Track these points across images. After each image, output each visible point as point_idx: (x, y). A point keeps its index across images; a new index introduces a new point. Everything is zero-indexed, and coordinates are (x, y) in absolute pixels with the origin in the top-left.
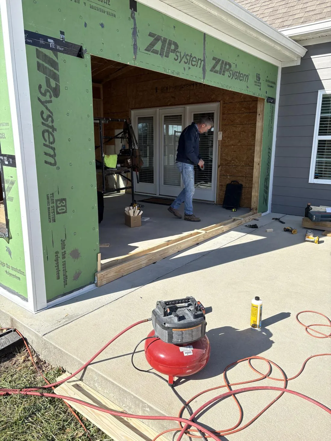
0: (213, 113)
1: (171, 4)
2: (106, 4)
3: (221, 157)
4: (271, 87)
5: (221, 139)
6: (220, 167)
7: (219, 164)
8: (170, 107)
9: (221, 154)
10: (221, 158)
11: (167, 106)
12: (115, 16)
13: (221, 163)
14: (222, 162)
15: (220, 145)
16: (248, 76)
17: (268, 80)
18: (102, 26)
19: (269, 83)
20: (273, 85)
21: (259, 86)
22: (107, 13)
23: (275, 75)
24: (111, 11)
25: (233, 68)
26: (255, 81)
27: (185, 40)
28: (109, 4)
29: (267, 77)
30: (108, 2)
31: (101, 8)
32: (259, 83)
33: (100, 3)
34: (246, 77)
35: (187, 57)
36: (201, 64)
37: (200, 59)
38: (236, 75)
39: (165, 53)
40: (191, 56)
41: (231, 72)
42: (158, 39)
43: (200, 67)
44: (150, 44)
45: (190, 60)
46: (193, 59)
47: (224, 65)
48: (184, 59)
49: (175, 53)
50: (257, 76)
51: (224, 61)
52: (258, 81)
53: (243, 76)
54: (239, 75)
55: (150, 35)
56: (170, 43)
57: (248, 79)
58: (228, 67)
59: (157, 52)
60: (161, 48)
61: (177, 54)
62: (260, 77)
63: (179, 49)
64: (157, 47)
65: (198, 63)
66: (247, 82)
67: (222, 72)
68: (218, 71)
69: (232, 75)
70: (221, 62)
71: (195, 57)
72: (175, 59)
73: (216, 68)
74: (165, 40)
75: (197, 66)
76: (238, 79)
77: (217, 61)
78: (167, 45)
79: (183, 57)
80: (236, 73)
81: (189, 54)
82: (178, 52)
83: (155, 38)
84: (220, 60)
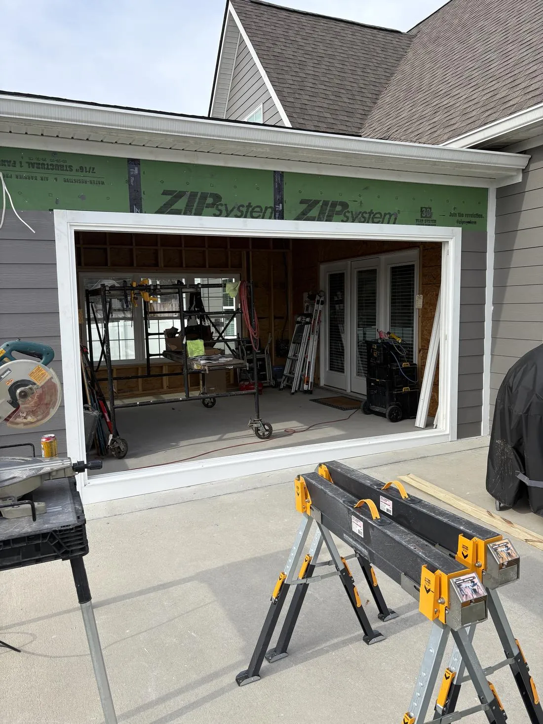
0: (413, 266)
1: (199, 149)
2: (89, 172)
3: (422, 335)
4: (469, 222)
5: (421, 307)
6: (421, 352)
7: (420, 347)
8: (363, 258)
9: (422, 331)
10: (422, 338)
11: (359, 256)
12: (103, 183)
13: (422, 346)
14: (424, 344)
15: (421, 316)
16: (396, 215)
17: (459, 214)
18: (83, 197)
19: (459, 219)
20: (473, 219)
21: (429, 225)
22: (91, 183)
23: (479, 203)
24: (95, 179)
25: (353, 207)
26: (417, 220)
27: (235, 187)
28: (94, 171)
29: (455, 208)
30: (91, 170)
31: (81, 178)
32: (429, 220)
33: (79, 173)
34: (391, 216)
35: (241, 208)
36: (271, 213)
37: (271, 207)
38: (364, 217)
39: (193, 211)
40: (249, 205)
41: (349, 215)
42: (179, 195)
43: (270, 218)
44: (165, 205)
45: (247, 212)
46: (253, 209)
47: (329, 206)
48: (236, 212)
49: (214, 207)
50: (422, 211)
51: (329, 201)
52: (428, 218)
53: (381, 216)
54: (370, 215)
55: (165, 193)
56: (204, 196)
57: (396, 219)
58: (339, 208)
59: (177, 212)
60: (187, 206)
61: (220, 207)
62: (432, 211)
63: (223, 202)
64: (178, 205)
65: (265, 213)
66: (394, 223)
67: (325, 217)
68: (316, 217)
69: (350, 219)
70: (321, 204)
71: (258, 207)
72: (215, 215)
73: (309, 215)
74: (193, 195)
75: (263, 218)
76: (368, 222)
77: (312, 204)
78: (197, 200)
79: (232, 211)
80: (362, 215)
81: (246, 204)
82: (221, 205)
83: (175, 196)
84: (317, 202)
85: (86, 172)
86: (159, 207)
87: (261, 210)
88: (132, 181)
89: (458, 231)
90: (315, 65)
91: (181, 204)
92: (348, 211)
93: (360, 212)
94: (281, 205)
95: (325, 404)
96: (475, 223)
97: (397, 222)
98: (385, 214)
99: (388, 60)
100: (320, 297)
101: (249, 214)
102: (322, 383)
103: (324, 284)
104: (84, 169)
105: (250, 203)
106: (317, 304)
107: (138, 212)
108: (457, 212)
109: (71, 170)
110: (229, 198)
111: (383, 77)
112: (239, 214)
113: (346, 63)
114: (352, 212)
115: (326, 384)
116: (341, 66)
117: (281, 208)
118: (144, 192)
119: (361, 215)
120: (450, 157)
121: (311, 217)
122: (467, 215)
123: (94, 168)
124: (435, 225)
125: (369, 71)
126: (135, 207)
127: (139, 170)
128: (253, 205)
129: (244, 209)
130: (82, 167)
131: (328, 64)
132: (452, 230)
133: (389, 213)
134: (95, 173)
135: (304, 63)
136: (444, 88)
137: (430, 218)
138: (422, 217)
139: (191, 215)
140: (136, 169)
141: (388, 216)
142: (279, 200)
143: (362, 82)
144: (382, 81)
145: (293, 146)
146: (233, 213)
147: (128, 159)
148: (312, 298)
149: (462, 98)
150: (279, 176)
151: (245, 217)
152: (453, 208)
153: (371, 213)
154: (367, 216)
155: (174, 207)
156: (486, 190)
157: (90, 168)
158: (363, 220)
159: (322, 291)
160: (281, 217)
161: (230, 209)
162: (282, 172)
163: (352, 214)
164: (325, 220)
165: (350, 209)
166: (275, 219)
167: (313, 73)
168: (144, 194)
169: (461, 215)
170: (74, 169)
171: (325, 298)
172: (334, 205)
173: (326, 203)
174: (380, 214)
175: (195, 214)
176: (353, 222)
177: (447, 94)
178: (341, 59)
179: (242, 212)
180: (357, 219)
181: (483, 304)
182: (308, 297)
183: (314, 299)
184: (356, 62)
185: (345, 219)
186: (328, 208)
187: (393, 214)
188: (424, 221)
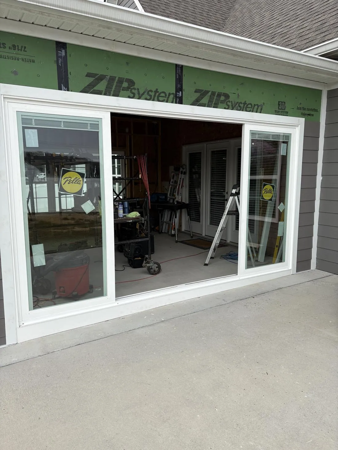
1: (118, 38)
2: (21, 51)
4: (309, 115)
12: (34, 61)
16: (262, 106)
17: (303, 108)
18: (15, 73)
19: (303, 112)
20: (312, 113)
21: (283, 115)
22: (23, 60)
23: (316, 101)
24: (27, 57)
25: (232, 98)
26: (275, 111)
27: (146, 75)
28: (26, 50)
29: (300, 104)
30: (23, 49)
31: (14, 55)
32: (283, 112)
33: (12, 51)
34: (258, 107)
35: (150, 93)
36: (173, 98)
37: (173, 94)
38: (240, 106)
39: (112, 93)
40: (156, 91)
41: (230, 104)
42: (101, 78)
43: (172, 102)
44: (88, 85)
45: (155, 96)
46: (160, 94)
47: (216, 96)
48: (146, 95)
49: (128, 91)
50: (279, 105)
51: (216, 92)
52: (283, 109)
53: (252, 106)
54: (244, 105)
55: (89, 75)
56: (121, 81)
57: (261, 109)
58: (222, 98)
59: (99, 93)
60: (106, 88)
61: (133, 91)
62: (285, 105)
63: (136, 87)
64: (99, 87)
65: (169, 98)
66: (260, 113)
67: (213, 105)
68: (206, 104)
69: (231, 107)
70: (210, 93)
71: (163, 92)
72: (129, 97)
73: (201, 102)
74: (112, 79)
75: (167, 102)
76: (243, 111)
77: (203, 93)
78: (115, 84)
79: (143, 94)
80: (239, 105)
81: (154, 90)
82: (135, 89)
83: (96, 78)
84: (208, 92)
85: (18, 50)
86: (83, 88)
87: (166, 95)
88: (60, 62)
89: (302, 120)
90: (176, 7)
91: (102, 86)
92: (229, 101)
93: (238, 102)
94: (180, 92)
95: (188, 244)
96: (313, 115)
97: (262, 112)
98: (255, 105)
99: (222, 9)
100: (183, 169)
101: (156, 98)
102: (183, 229)
103: (185, 160)
104: (17, 47)
105: (157, 89)
106: (181, 174)
107: (65, 90)
108: (301, 106)
109: (5, 48)
110: (141, 83)
111: (221, 20)
112: (148, 97)
113: (196, 8)
114: (232, 102)
115: (186, 230)
116: (193, 9)
117: (180, 95)
118: (70, 73)
119: (237, 105)
120: (307, 62)
121: (203, 103)
122: (308, 110)
123: (25, 47)
124: (287, 116)
125: (211, 14)
126: (62, 85)
127: (66, 52)
128: (160, 91)
129: (153, 94)
130: (14, 45)
131: (185, 7)
132: (299, 120)
133: (257, 105)
134: (26, 51)
135: (169, 4)
136: (275, 23)
137: (284, 110)
138: (279, 109)
139: (110, 95)
140: (63, 51)
141: (256, 107)
142: (179, 88)
143: (207, 21)
144: (220, 22)
145: (197, 41)
146: (144, 96)
147: (56, 41)
148: (177, 169)
149: (294, 27)
150: (179, 68)
151: (153, 100)
152: (299, 103)
153: (245, 103)
154: (242, 105)
155: (95, 88)
156: (320, 92)
157: (22, 47)
158: (239, 108)
159: (184, 165)
160: (181, 102)
161: (141, 92)
162: (182, 66)
163: (232, 103)
164: (213, 106)
165: (230, 99)
166: (176, 103)
167: (175, 11)
168: (70, 75)
169: (304, 109)
170: (7, 46)
171: (186, 170)
172: (219, 95)
173: (213, 93)
174: (251, 104)
175: (114, 95)
176: (232, 109)
177: (279, 26)
178: (192, 4)
179: (151, 96)
180: (235, 108)
181: (316, 175)
182: (174, 169)
183: (179, 171)
184: (203, 7)
185: (227, 107)
186: (215, 98)
187: (260, 106)
188: (280, 112)
